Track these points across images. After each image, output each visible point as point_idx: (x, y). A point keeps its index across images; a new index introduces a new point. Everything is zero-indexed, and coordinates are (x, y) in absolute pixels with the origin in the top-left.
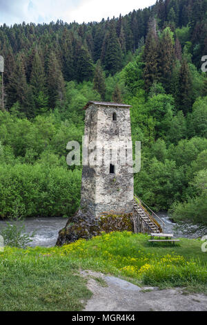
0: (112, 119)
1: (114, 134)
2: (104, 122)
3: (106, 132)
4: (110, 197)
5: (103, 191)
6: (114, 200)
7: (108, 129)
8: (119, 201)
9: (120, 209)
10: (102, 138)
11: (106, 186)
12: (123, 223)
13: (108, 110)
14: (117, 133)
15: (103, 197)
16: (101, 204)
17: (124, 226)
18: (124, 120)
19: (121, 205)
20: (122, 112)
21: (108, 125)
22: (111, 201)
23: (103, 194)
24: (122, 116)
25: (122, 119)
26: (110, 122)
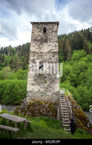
0: (43, 31)
1: (44, 42)
2: (37, 34)
3: (38, 40)
4: (38, 87)
5: (32, 82)
6: (42, 90)
7: (39, 38)
8: (46, 91)
9: (47, 97)
10: (34, 44)
11: (36, 78)
12: (48, 109)
13: (40, 26)
14: (46, 41)
15: (33, 87)
16: (31, 91)
17: (48, 112)
18: (52, 32)
19: (48, 94)
20: (51, 27)
21: (39, 36)
22: (40, 90)
23: (33, 84)
24: (50, 29)
25: (50, 31)
26: (41, 34)
